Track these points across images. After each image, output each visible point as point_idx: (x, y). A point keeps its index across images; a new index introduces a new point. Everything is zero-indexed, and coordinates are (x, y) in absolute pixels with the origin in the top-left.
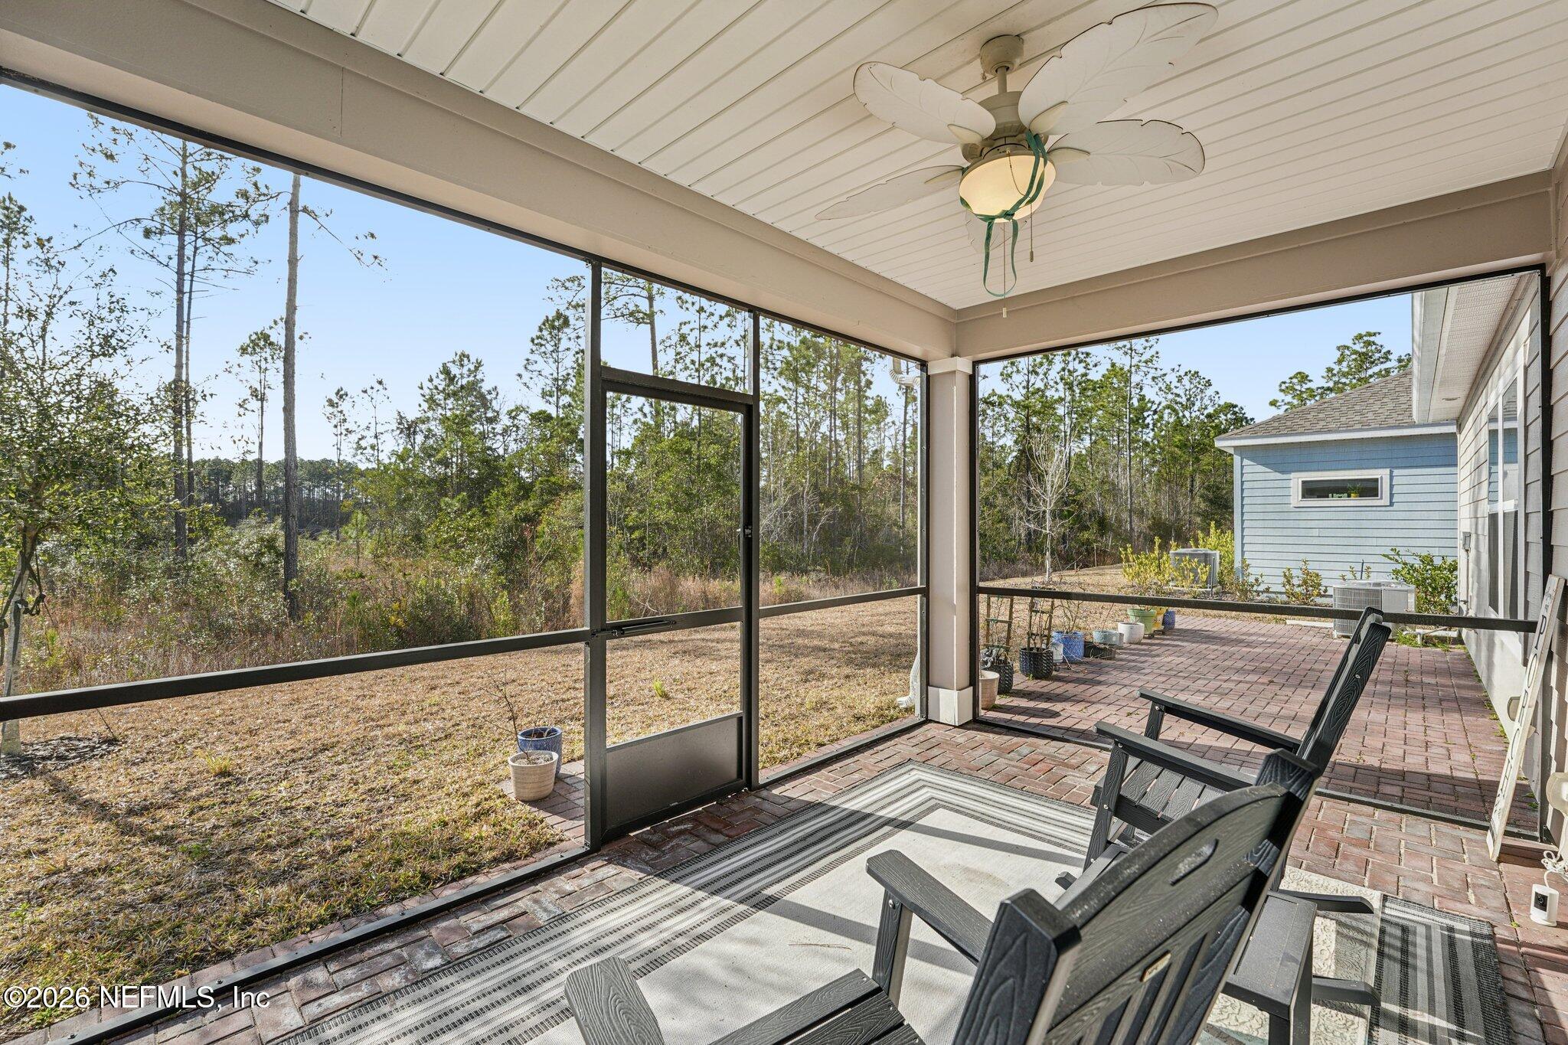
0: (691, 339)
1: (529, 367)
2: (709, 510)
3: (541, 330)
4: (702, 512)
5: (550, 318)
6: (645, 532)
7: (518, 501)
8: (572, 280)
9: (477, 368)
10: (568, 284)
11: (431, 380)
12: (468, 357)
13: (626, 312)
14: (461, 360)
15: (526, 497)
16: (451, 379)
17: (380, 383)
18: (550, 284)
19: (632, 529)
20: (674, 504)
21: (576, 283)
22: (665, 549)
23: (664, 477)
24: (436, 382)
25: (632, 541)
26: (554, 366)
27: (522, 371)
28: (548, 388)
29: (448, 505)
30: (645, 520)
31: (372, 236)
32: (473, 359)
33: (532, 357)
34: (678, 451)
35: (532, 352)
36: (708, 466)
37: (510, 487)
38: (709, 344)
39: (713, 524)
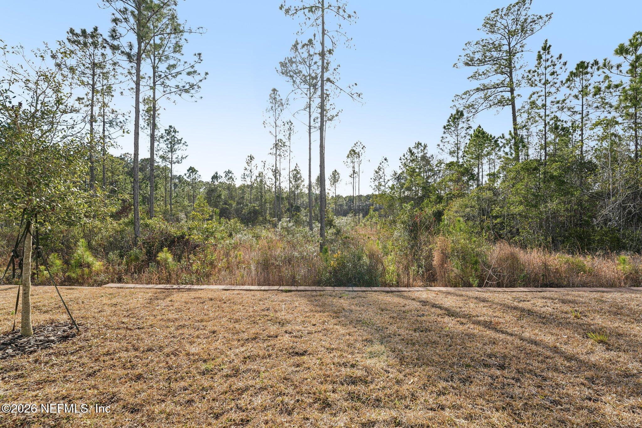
0: (539, 103)
1: (443, 141)
2: (552, 205)
3: (449, 121)
4: (546, 207)
5: (453, 114)
6: (504, 219)
7: (437, 204)
8: (465, 93)
9: (424, 148)
10: (464, 97)
11: (404, 156)
12: (421, 144)
13: (496, 101)
14: (418, 146)
15: (440, 202)
16: (412, 154)
17: (386, 160)
18: (454, 99)
19: (496, 217)
20: (526, 202)
21: (468, 94)
22: (518, 230)
23: (518, 186)
24: (406, 156)
25: (496, 224)
26: (456, 138)
27: (440, 143)
28: (453, 149)
29: (406, 207)
30: (505, 212)
31: (356, 84)
32: (423, 145)
33: (444, 136)
34: (528, 170)
35: (445, 133)
36: (552, 177)
37: (433, 198)
38: (552, 102)
39: (555, 214)
